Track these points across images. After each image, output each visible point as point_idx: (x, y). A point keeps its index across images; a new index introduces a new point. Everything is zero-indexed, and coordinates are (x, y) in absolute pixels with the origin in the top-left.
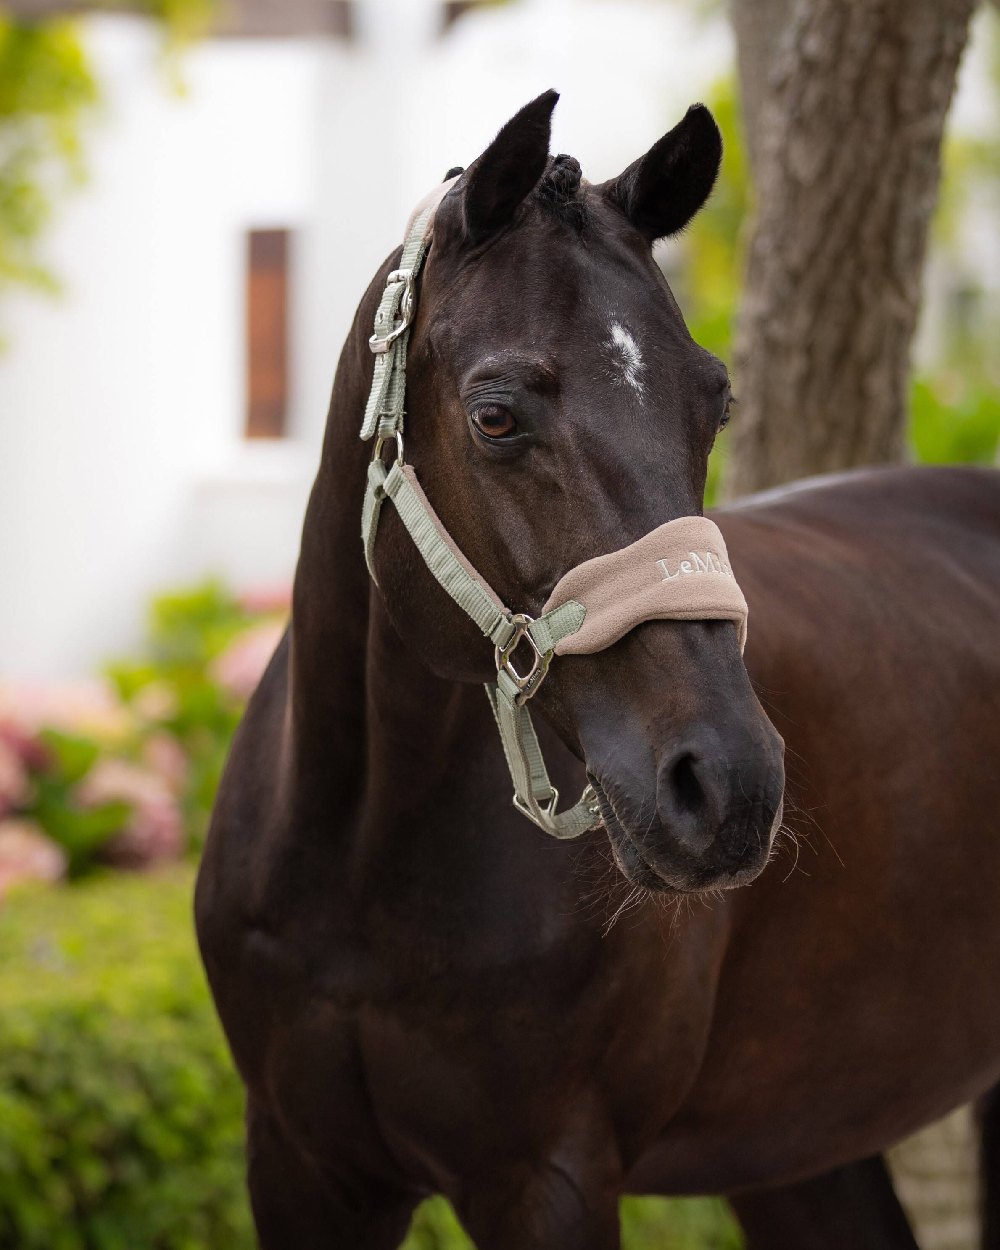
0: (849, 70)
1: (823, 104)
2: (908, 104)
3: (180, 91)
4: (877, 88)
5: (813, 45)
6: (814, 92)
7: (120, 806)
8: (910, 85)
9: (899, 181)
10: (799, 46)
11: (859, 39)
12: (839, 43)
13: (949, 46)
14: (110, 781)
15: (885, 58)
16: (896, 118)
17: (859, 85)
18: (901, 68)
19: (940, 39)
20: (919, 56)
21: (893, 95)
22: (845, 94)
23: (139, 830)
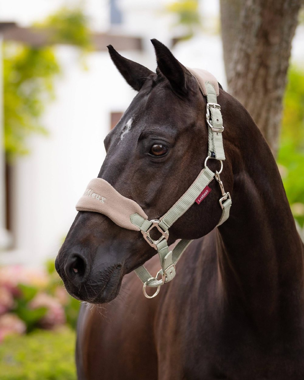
0: (251, 76)
1: (243, 87)
2: (270, 86)
3: (86, 69)
4: (260, 82)
5: (240, 68)
6: (240, 83)
7: (44, 308)
8: (270, 81)
9: (268, 111)
10: (235, 68)
11: (254, 66)
12: (247, 68)
13: (283, 67)
14: (42, 300)
15: (262, 72)
16: (266, 91)
17: (254, 81)
18: (267, 75)
19: (279, 65)
20: (273, 71)
21: (265, 84)
22: (249, 84)
23: (50, 316)
